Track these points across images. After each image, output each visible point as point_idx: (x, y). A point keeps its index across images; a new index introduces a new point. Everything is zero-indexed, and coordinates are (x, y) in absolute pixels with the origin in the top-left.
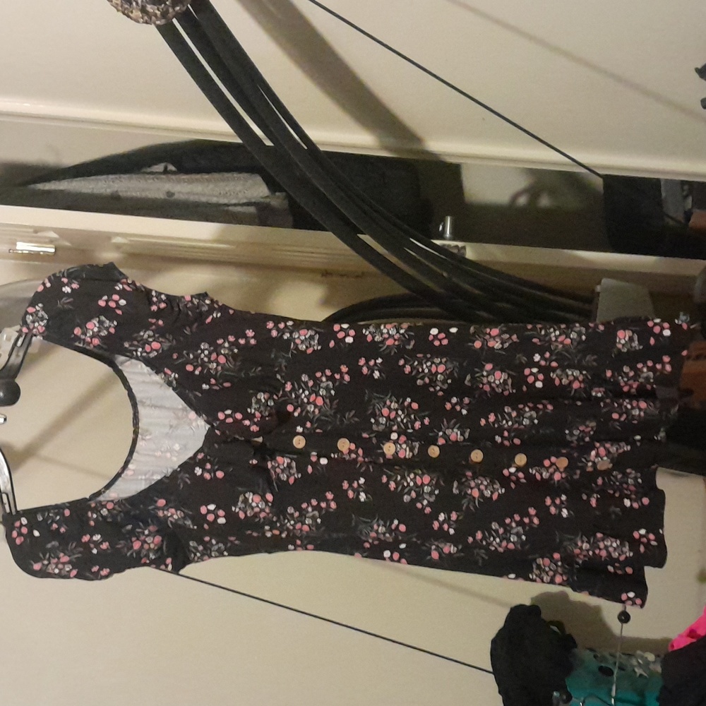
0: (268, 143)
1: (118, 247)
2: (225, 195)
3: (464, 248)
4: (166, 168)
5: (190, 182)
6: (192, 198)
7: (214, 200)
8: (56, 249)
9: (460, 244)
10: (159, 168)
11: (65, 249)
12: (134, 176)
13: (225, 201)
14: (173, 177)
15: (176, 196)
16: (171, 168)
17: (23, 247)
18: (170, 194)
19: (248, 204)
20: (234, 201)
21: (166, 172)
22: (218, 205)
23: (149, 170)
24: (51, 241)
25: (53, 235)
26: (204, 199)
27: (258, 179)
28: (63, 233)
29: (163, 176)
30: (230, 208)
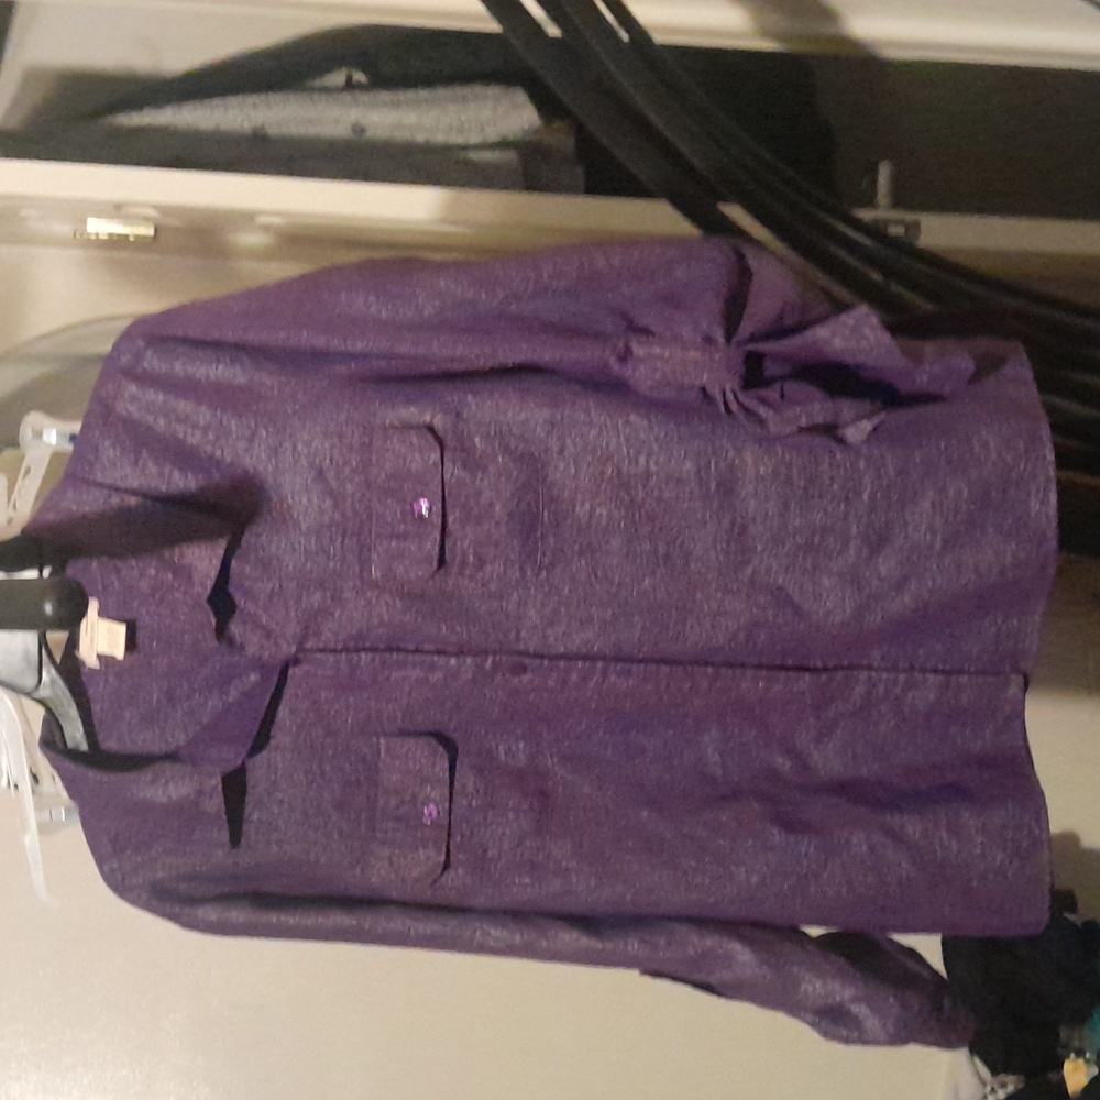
0: (553, 30)
1: (266, 228)
2: (460, 130)
3: (917, 225)
4: (349, 80)
5: (396, 105)
6: (401, 136)
7: (439, 138)
8: (156, 231)
9: (909, 216)
10: (337, 78)
11: (172, 230)
12: (292, 97)
13: (458, 139)
14: (365, 97)
15: (370, 134)
16: (360, 77)
17: (100, 227)
18: (359, 129)
19: (501, 145)
20: (474, 139)
21: (350, 85)
22: (447, 149)
23: (318, 83)
24: (146, 219)
26: (420, 138)
27: (520, 96)
29: (347, 96)
30: (473, 155)
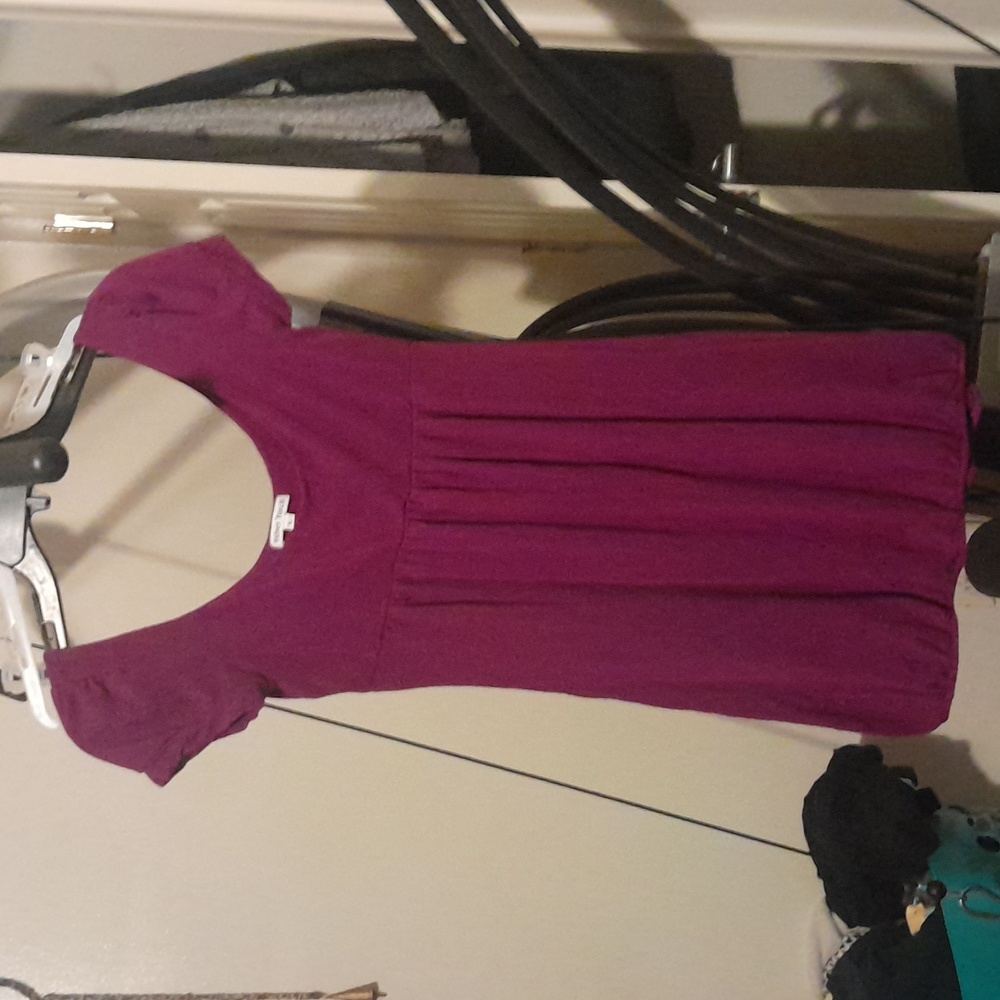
0: (458, 38)
1: (210, 216)
2: (373, 127)
3: (756, 194)
4: (277, 88)
5: (319, 108)
6: (322, 134)
7: (354, 136)
8: (114, 222)
9: (749, 189)
10: (268, 87)
11: (128, 222)
12: (229, 102)
13: (373, 137)
14: (291, 101)
15: (296, 132)
16: (286, 86)
17: (65, 222)
18: (286, 129)
19: (409, 140)
20: (385, 136)
21: (277, 93)
22: (359, 144)
23: (250, 92)
24: (107, 211)
25: (109, 200)
26: (339, 135)
27: (422, 98)
28: (124, 195)
29: (274, 101)
30: (382, 147)
